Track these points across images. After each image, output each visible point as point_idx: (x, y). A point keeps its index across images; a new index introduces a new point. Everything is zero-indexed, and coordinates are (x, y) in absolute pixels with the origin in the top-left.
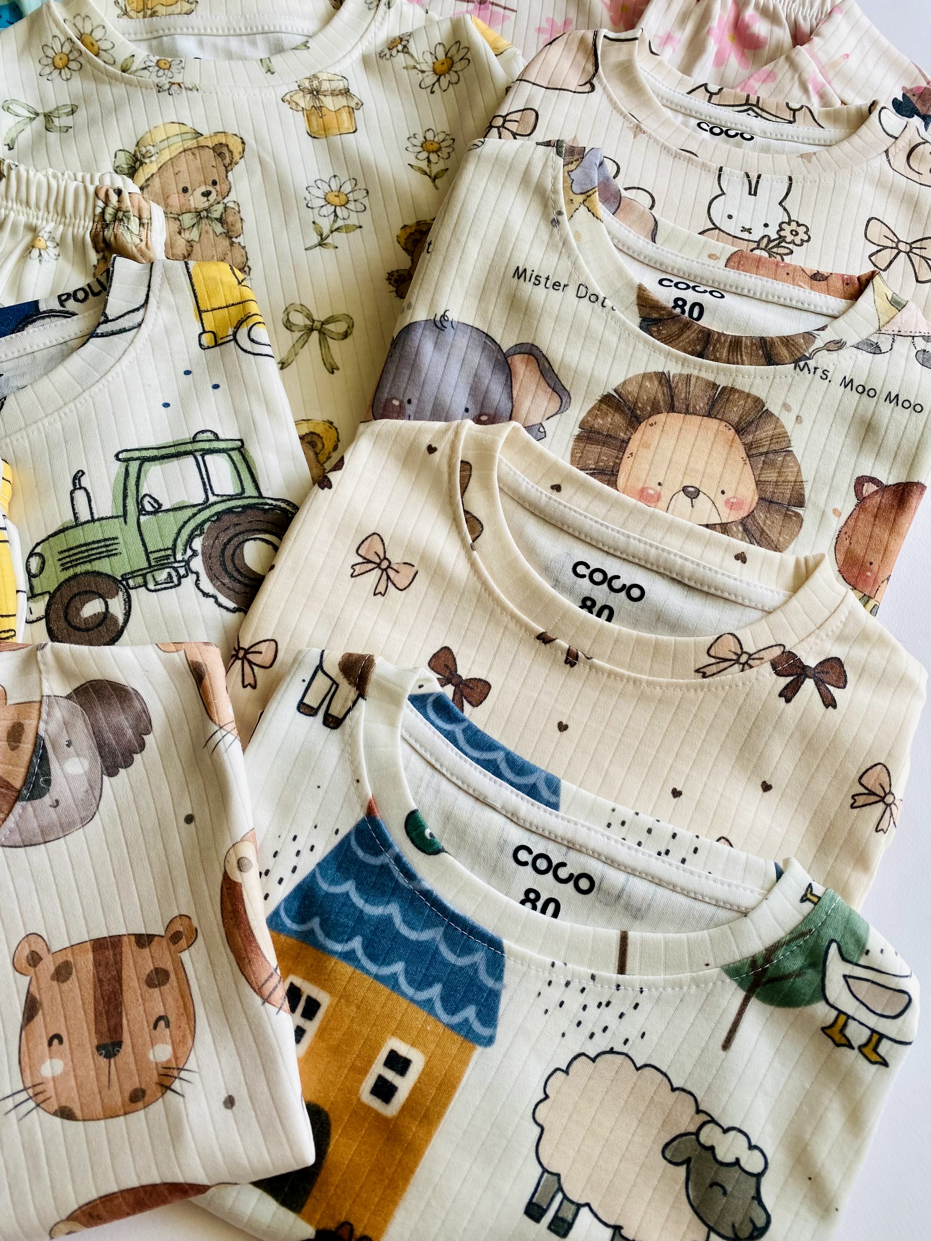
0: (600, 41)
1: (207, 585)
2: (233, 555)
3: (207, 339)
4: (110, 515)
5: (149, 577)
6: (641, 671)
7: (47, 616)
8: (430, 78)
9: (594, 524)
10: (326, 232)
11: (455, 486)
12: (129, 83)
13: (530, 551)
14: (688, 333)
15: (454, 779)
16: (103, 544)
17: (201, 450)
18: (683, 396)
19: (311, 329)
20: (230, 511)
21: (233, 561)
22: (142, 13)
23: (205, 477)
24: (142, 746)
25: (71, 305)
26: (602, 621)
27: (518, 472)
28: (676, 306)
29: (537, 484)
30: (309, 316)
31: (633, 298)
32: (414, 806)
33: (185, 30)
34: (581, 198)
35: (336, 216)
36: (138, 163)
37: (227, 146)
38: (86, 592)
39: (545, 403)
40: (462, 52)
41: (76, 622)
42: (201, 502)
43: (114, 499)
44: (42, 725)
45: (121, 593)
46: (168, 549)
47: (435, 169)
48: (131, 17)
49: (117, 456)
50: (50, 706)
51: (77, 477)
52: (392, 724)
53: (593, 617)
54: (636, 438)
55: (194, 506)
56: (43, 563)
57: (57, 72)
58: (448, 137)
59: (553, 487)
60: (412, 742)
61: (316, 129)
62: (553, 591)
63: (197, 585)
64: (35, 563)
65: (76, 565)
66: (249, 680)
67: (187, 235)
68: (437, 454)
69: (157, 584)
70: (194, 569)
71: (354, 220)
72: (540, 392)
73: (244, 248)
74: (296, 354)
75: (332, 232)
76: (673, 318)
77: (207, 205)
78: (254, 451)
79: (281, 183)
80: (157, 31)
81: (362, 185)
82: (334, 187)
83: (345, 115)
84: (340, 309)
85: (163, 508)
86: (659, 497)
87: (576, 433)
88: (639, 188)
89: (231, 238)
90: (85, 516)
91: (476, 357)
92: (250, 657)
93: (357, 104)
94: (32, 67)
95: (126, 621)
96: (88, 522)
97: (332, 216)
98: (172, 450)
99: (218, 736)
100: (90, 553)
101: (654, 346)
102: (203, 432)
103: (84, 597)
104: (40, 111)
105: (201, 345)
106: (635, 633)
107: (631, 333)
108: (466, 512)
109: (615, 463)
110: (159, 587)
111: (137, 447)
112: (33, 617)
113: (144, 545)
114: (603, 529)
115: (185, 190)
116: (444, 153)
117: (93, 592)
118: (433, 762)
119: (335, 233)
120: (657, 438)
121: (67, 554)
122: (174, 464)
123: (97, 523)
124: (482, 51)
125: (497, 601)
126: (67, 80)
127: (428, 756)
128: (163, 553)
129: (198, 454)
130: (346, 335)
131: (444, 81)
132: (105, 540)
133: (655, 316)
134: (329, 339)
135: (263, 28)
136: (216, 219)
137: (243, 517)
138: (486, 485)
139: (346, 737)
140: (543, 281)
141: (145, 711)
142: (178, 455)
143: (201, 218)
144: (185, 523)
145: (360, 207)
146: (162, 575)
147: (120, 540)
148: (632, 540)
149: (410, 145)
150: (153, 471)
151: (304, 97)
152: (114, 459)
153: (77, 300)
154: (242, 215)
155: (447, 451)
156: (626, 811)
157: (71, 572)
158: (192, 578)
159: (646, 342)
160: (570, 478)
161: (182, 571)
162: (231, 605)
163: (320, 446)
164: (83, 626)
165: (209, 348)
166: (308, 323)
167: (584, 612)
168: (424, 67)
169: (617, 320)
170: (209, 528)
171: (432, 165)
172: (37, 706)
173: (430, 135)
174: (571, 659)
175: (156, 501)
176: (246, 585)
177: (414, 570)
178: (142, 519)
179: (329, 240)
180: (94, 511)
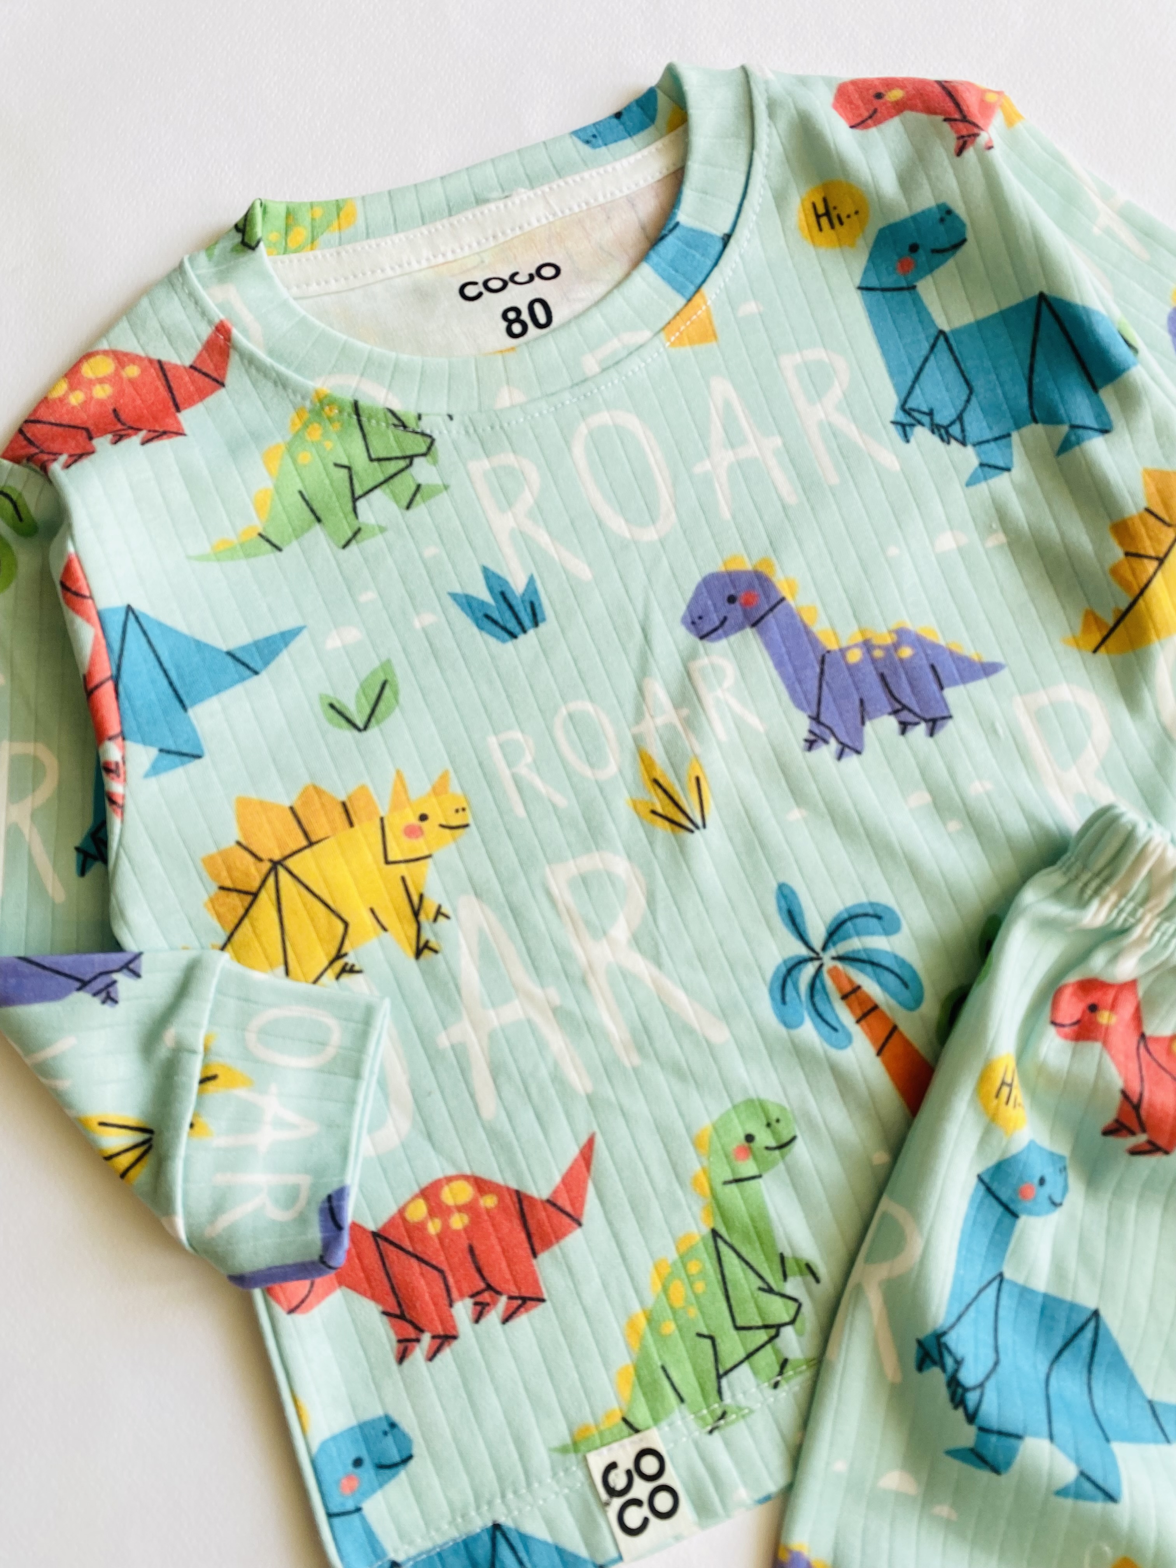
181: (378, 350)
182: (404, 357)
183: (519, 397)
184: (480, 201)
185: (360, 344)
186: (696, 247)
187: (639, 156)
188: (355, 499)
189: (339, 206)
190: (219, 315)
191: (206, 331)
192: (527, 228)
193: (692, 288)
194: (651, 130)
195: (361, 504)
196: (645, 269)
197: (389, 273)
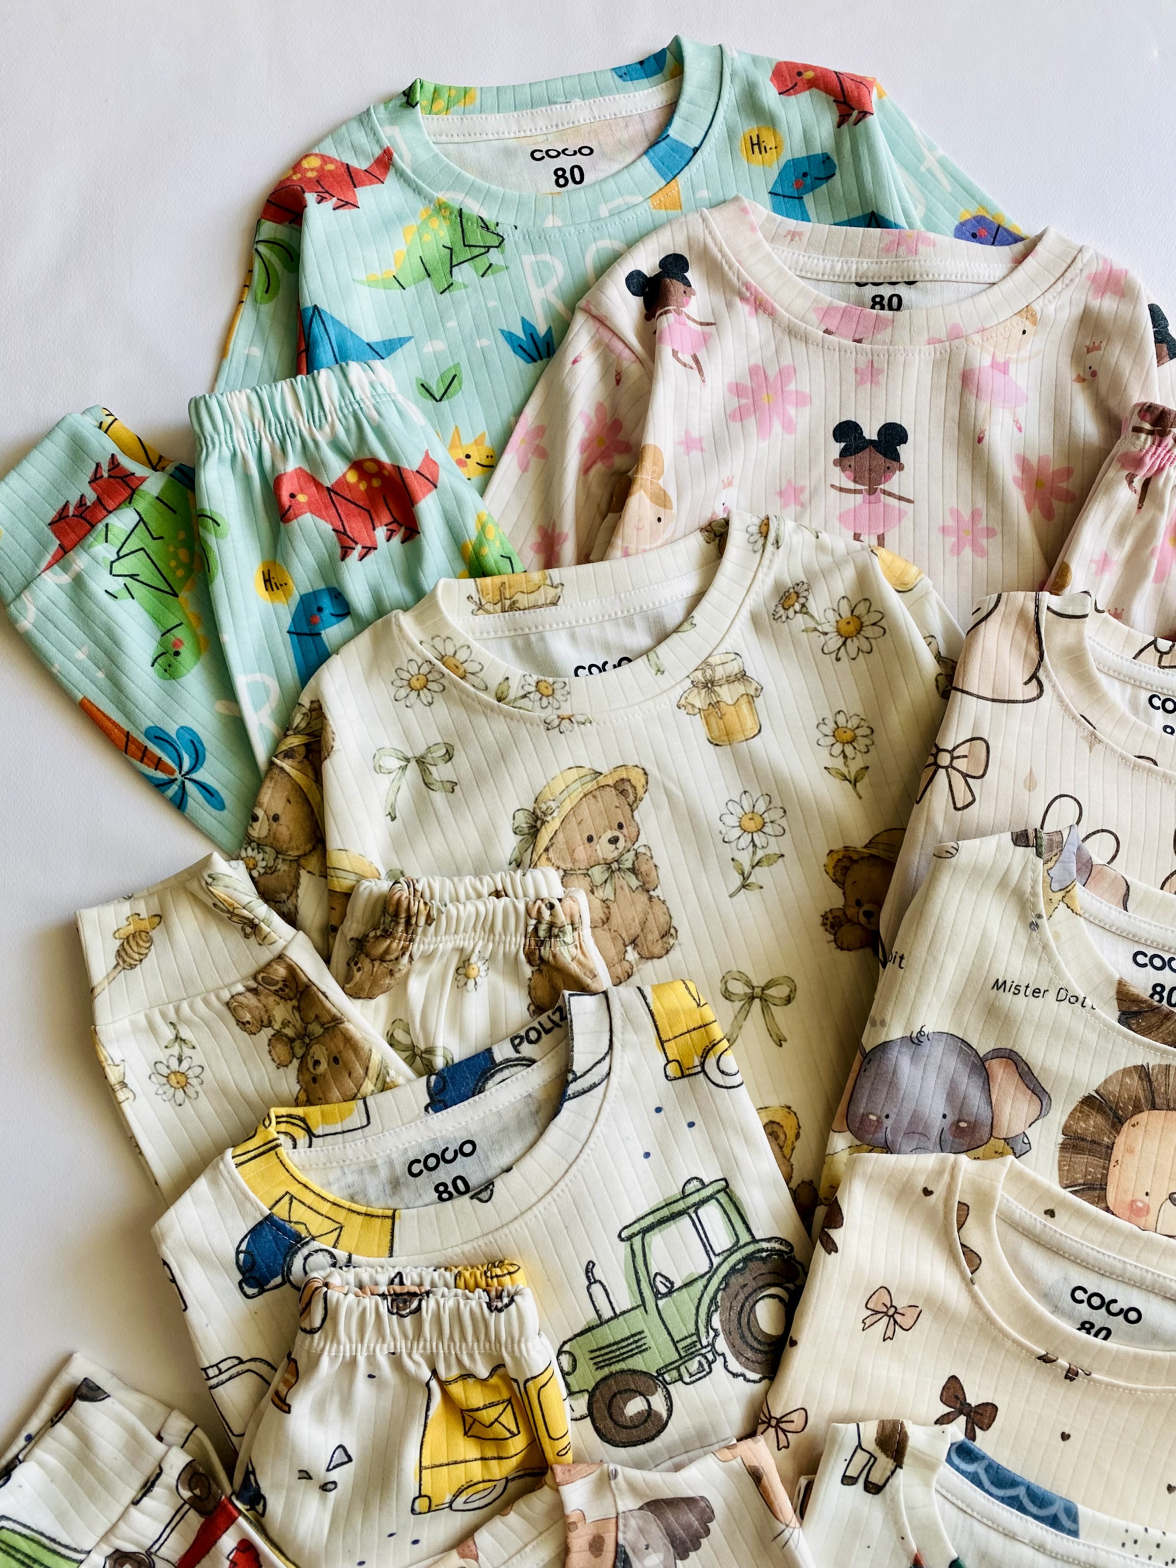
0: (1044, 615)
1: (735, 1366)
2: (748, 1322)
3: (672, 1070)
4: (630, 1307)
5: (682, 1368)
6: (1137, 1380)
7: (591, 1414)
8: (834, 642)
9: (1090, 1251)
10: (747, 868)
11: (951, 1225)
12: (508, 716)
13: (1029, 1277)
14: (1169, 1024)
15: (985, 1520)
16: (632, 1340)
17: (694, 1205)
18: (1163, 1089)
19: (752, 998)
20: (733, 1270)
21: (750, 1330)
22: (499, 605)
23: (703, 1236)
24: (707, 1532)
25: (527, 1050)
26: (1099, 1341)
27: (1011, 1199)
28: (1155, 992)
29: (1031, 1209)
30: (748, 983)
31: (1113, 993)
32: (955, 1555)
33: (555, 626)
34: (1060, 895)
35: (755, 846)
36: (539, 822)
37: (629, 781)
38: (626, 1391)
39: (1026, 1106)
40: (875, 617)
41: (621, 1420)
42: (707, 1269)
43: (629, 1286)
44: (620, 1535)
45: (659, 1390)
46: (692, 1335)
47: (855, 766)
48: (488, 612)
49: (620, 1236)
50: (625, 1519)
51: (589, 1269)
52: (928, 1484)
53: (1090, 1338)
54: (1121, 1141)
55: (702, 1276)
56: (575, 1361)
57: (414, 694)
58: (863, 723)
59: (1046, 1212)
60: (944, 1493)
61: (716, 733)
62: (1053, 1318)
63: (726, 1367)
64: (565, 1360)
65: (610, 1365)
66: (783, 1443)
67: (600, 893)
68: (933, 1198)
69: (691, 1376)
70: (720, 1352)
71: (773, 849)
72: (1019, 1095)
73: (664, 902)
74: (740, 1028)
75: (753, 867)
76: (1154, 1010)
77: (616, 854)
78: (740, 1190)
79: (692, 816)
80: (522, 629)
81: (777, 802)
82: (747, 808)
83: (745, 708)
84: (781, 970)
85: (676, 1286)
86: (1147, 1210)
87: (1061, 1141)
88: (1103, 831)
89: (648, 891)
90: (607, 1313)
91: (953, 1064)
92: (783, 1425)
93: (756, 689)
94: (383, 691)
95: (670, 1416)
96: (611, 1319)
97: (751, 848)
98: (665, 1212)
99: (787, 1534)
100: (622, 1351)
101: (1134, 1041)
102: (688, 1182)
103: (625, 1396)
104: (410, 755)
105: (667, 1077)
106: (1131, 1350)
107: (1111, 1028)
108: (963, 1245)
109: (1103, 1174)
110: (693, 1378)
111: (634, 1219)
112: (577, 1415)
113: (669, 1334)
114: (1101, 1256)
115: (590, 839)
116: (861, 743)
117: (631, 1390)
118: (965, 1508)
119: (757, 868)
120: (1140, 1139)
121: (598, 1353)
122: (672, 1228)
123: (621, 1318)
124: (902, 622)
125: (1001, 1331)
126: (430, 704)
127: (959, 1503)
128: (689, 1341)
129: (691, 1211)
130: (789, 1000)
131: (852, 646)
132: (633, 1335)
133: (1135, 1009)
134: (772, 1006)
135: (641, 608)
136: (629, 869)
137: (747, 1274)
138: (985, 1224)
139: (888, 1502)
140: (1023, 989)
141: (709, 1506)
142: (674, 1216)
143: (613, 872)
144: (700, 1299)
145: (779, 831)
146: (694, 1366)
147: (647, 1333)
148: (1128, 1266)
149: (820, 736)
150: (655, 1239)
151: (699, 693)
152: (618, 1240)
153: (531, 1042)
154: (656, 860)
155: (944, 1194)
156: (1137, 1529)
157: (606, 1371)
158: (720, 1360)
159: (1126, 1036)
160: (1064, 1203)
161: (710, 1357)
162: (756, 1376)
163: (782, 1137)
164: (630, 1424)
165: (675, 1079)
166: (749, 991)
167: (1083, 1334)
168: (826, 628)
169: (1097, 1018)
170: (722, 1298)
171: (849, 762)
172: (614, 1521)
173: (841, 719)
174: (1071, 1375)
175: (667, 1279)
176: (766, 1353)
177: (918, 1310)
178: (660, 1303)
179: (752, 879)
180: (615, 1305)
181: (479, 181)
182: (494, 187)
183: (559, 223)
184: (551, 102)
185: (467, 175)
186: (677, 152)
187: (650, 90)
188: (452, 267)
189: (466, 91)
190: (386, 143)
191: (378, 152)
192: (577, 123)
193: (671, 176)
194: (660, 75)
195: (455, 269)
196: (645, 159)
197: (491, 137)
